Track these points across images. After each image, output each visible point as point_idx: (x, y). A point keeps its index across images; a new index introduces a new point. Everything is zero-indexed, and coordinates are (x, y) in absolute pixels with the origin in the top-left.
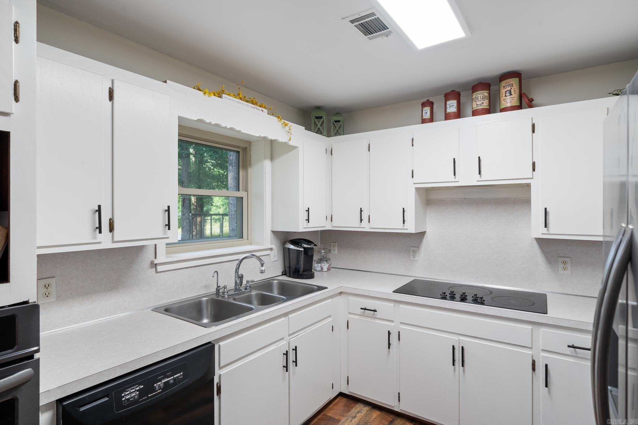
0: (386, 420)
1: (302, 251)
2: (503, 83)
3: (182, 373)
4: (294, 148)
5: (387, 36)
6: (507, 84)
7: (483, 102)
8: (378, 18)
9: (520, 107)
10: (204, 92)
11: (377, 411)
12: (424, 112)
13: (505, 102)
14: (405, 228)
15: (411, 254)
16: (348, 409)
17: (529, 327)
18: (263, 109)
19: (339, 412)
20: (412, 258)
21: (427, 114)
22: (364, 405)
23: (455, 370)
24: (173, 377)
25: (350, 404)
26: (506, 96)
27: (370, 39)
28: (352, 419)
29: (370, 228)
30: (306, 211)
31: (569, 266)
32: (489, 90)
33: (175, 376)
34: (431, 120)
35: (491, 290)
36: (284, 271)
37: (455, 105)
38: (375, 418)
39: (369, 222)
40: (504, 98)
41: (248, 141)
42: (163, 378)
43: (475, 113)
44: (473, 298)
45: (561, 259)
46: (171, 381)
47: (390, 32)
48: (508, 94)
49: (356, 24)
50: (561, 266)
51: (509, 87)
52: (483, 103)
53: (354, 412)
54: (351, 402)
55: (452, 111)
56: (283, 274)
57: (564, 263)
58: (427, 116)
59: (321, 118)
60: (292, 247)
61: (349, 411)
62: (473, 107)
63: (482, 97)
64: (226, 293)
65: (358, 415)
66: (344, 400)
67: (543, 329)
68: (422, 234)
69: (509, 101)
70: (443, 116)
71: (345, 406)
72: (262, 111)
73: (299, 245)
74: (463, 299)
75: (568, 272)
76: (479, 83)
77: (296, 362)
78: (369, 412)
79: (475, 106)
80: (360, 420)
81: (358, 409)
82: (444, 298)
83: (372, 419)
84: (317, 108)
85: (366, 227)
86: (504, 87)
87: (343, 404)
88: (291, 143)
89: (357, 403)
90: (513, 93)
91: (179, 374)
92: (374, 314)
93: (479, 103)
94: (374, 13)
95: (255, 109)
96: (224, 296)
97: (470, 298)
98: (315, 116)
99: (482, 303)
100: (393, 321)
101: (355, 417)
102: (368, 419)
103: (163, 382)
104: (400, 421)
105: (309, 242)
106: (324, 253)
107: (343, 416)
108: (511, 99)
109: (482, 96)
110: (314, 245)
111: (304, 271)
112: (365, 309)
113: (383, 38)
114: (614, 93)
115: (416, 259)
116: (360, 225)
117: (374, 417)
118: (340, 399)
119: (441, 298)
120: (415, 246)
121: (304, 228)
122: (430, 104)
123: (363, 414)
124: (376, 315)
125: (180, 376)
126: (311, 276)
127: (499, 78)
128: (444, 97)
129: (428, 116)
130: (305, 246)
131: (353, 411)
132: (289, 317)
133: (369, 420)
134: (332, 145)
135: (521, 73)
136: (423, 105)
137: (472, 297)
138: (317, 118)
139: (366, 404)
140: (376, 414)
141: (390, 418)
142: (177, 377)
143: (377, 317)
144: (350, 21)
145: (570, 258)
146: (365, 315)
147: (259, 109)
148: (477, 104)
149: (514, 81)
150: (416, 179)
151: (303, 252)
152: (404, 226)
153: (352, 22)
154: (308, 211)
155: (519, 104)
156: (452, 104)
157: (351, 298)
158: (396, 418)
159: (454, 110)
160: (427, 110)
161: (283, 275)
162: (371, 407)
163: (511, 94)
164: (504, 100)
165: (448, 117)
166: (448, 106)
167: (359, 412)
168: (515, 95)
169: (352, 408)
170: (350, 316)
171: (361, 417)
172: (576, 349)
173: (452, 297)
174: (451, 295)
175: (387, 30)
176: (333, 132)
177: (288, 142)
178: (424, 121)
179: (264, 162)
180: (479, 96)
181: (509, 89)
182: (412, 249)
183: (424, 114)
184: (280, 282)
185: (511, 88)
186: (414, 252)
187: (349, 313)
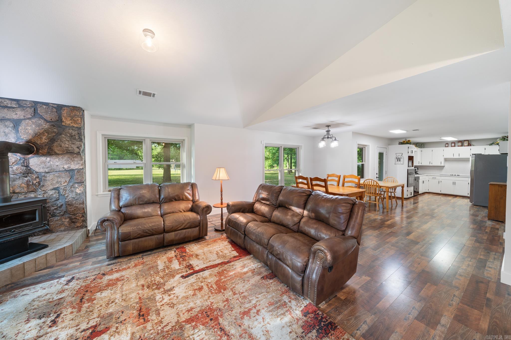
9: (468, 146)
12: (446, 145)
23: (453, 185)
32: (462, 143)
34: (448, 147)
37: (454, 145)
43: (458, 146)
52: (460, 145)
68: (444, 166)
76: (459, 141)
85: (431, 165)
100: (440, 179)
109: (460, 143)
112: (433, 178)
122: (448, 144)
127: (464, 141)
128: (451, 143)
134: (422, 150)
135: (469, 140)
139: (432, 193)
143: (436, 179)
149: (467, 142)
165: (452, 146)
178: (446, 147)
182: (442, 168)
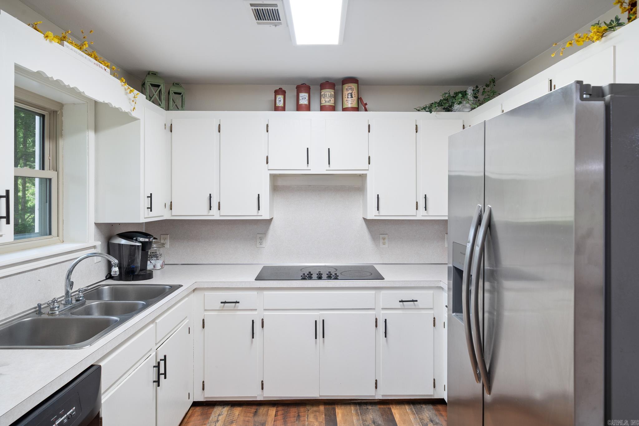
0: (250, 413)
1: (138, 246)
2: (346, 86)
3: (74, 408)
4: (135, 119)
5: (276, 26)
6: (349, 88)
7: (331, 99)
8: (277, 9)
9: (357, 109)
10: (46, 35)
11: (237, 408)
12: (277, 99)
13: (347, 102)
14: (259, 215)
15: (258, 241)
16: (206, 416)
17: (373, 292)
18: (106, 68)
19: (198, 422)
20: (258, 245)
21: (280, 102)
22: (222, 407)
23: (316, 343)
24: (66, 416)
25: (206, 411)
26: (348, 98)
27: (258, 23)
28: (216, 423)
29: (221, 216)
30: (148, 197)
31: (386, 241)
32: (334, 89)
33: (68, 414)
34: (284, 109)
35: (336, 268)
36: (108, 274)
37: (307, 98)
38: (239, 415)
39: (219, 209)
40: (346, 99)
41: (60, 103)
42: (57, 419)
43: (323, 108)
44: (327, 276)
45: (381, 236)
46: (65, 420)
47: (281, 23)
48: (349, 97)
49: (254, 8)
50: (382, 241)
51: (351, 90)
52: (330, 101)
53: (215, 417)
54: (207, 408)
55: (304, 103)
56: (107, 277)
57: (384, 239)
58: (280, 104)
59: (158, 86)
60: (123, 242)
61: (208, 418)
62: (322, 103)
63: (329, 95)
64: (56, 309)
65: (220, 418)
66: (198, 409)
67: (383, 292)
68: (270, 222)
69: (350, 103)
70: (295, 106)
71: (202, 414)
72: (105, 70)
73: (133, 240)
74: (320, 278)
75: (386, 246)
76: (326, 82)
77: (165, 374)
78: (230, 411)
79: (324, 102)
80: (224, 422)
81: (218, 413)
82: (304, 278)
83: (236, 417)
84: (152, 74)
85: (215, 215)
86: (347, 89)
87: (199, 413)
88: (134, 114)
89: (213, 408)
90: (353, 96)
91: (72, 410)
92: (235, 306)
93: (327, 100)
94: (277, 4)
95: (98, 67)
96: (53, 313)
97: (324, 276)
98: (151, 83)
99: (336, 278)
100: (256, 310)
101: (218, 421)
102: (231, 418)
103: (57, 423)
104: (263, 409)
105: (146, 235)
106: (156, 247)
107: (205, 424)
108: (352, 101)
109: (329, 93)
110: (153, 238)
111: (141, 270)
112: (225, 302)
113: (270, 26)
114: (418, 109)
115: (263, 245)
116: (209, 212)
117: (237, 414)
118: (194, 410)
119: (301, 279)
120: (262, 233)
121: (145, 218)
122: (284, 93)
123: (225, 415)
124: (238, 307)
125: (72, 412)
126: (149, 276)
127: (342, 81)
128: (296, 88)
129: (282, 104)
130: (142, 239)
131: (213, 417)
132: (156, 323)
133: (233, 419)
134: (172, 120)
135: (358, 79)
136: (277, 92)
137: (327, 274)
138: (153, 85)
139: (224, 405)
140: (237, 411)
141: (253, 410)
142: (70, 414)
143: (239, 308)
144: (250, 4)
145: (387, 235)
146: (224, 308)
147: (102, 68)
148: (326, 100)
149: (354, 86)
150: (271, 165)
151: (141, 248)
152: (258, 212)
153: (252, 5)
154: (151, 197)
155: (357, 107)
156: (304, 97)
157: (207, 293)
158: (258, 407)
159: (306, 102)
160: (280, 98)
161: (107, 279)
162: (230, 406)
163: (352, 97)
164: (347, 100)
166: (300, 98)
167: (219, 415)
168: (355, 98)
169: (211, 413)
170: (207, 313)
171: (224, 419)
172: (404, 303)
173: (310, 277)
174: (309, 275)
175: (279, 21)
176: (172, 105)
177: (131, 112)
178: (276, 109)
179: (87, 133)
180: (328, 93)
181: (350, 92)
182: (259, 236)
183: (277, 102)
184: (110, 287)
185: (352, 92)
186: (261, 239)
187: (205, 310)
